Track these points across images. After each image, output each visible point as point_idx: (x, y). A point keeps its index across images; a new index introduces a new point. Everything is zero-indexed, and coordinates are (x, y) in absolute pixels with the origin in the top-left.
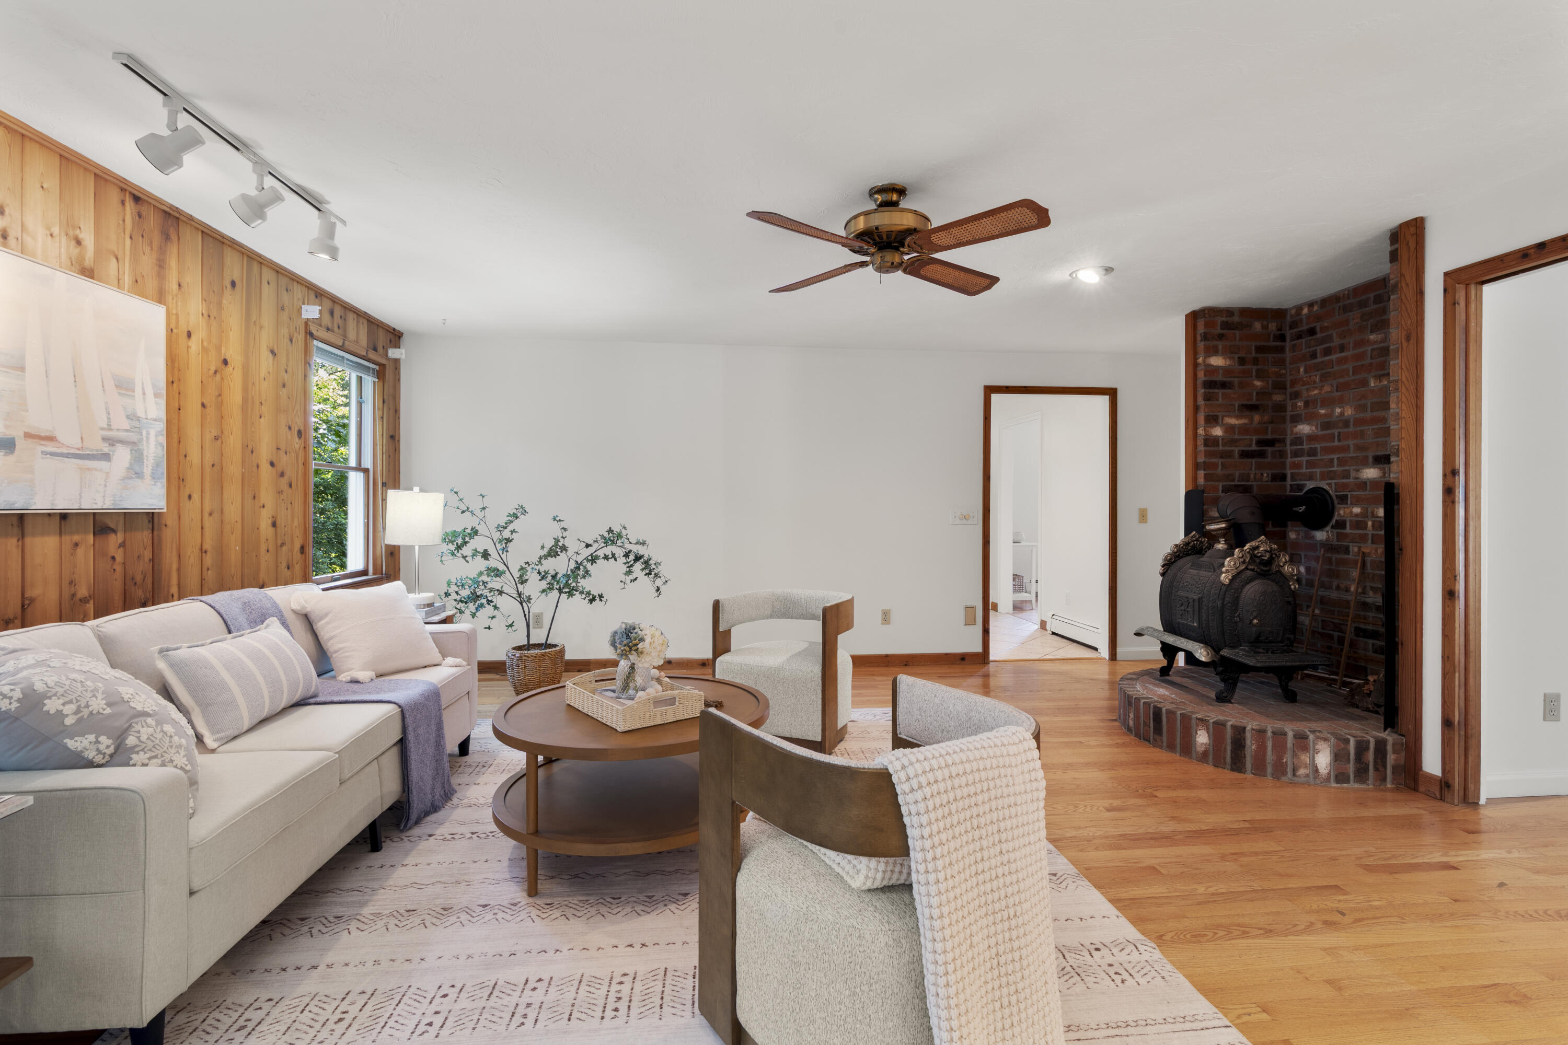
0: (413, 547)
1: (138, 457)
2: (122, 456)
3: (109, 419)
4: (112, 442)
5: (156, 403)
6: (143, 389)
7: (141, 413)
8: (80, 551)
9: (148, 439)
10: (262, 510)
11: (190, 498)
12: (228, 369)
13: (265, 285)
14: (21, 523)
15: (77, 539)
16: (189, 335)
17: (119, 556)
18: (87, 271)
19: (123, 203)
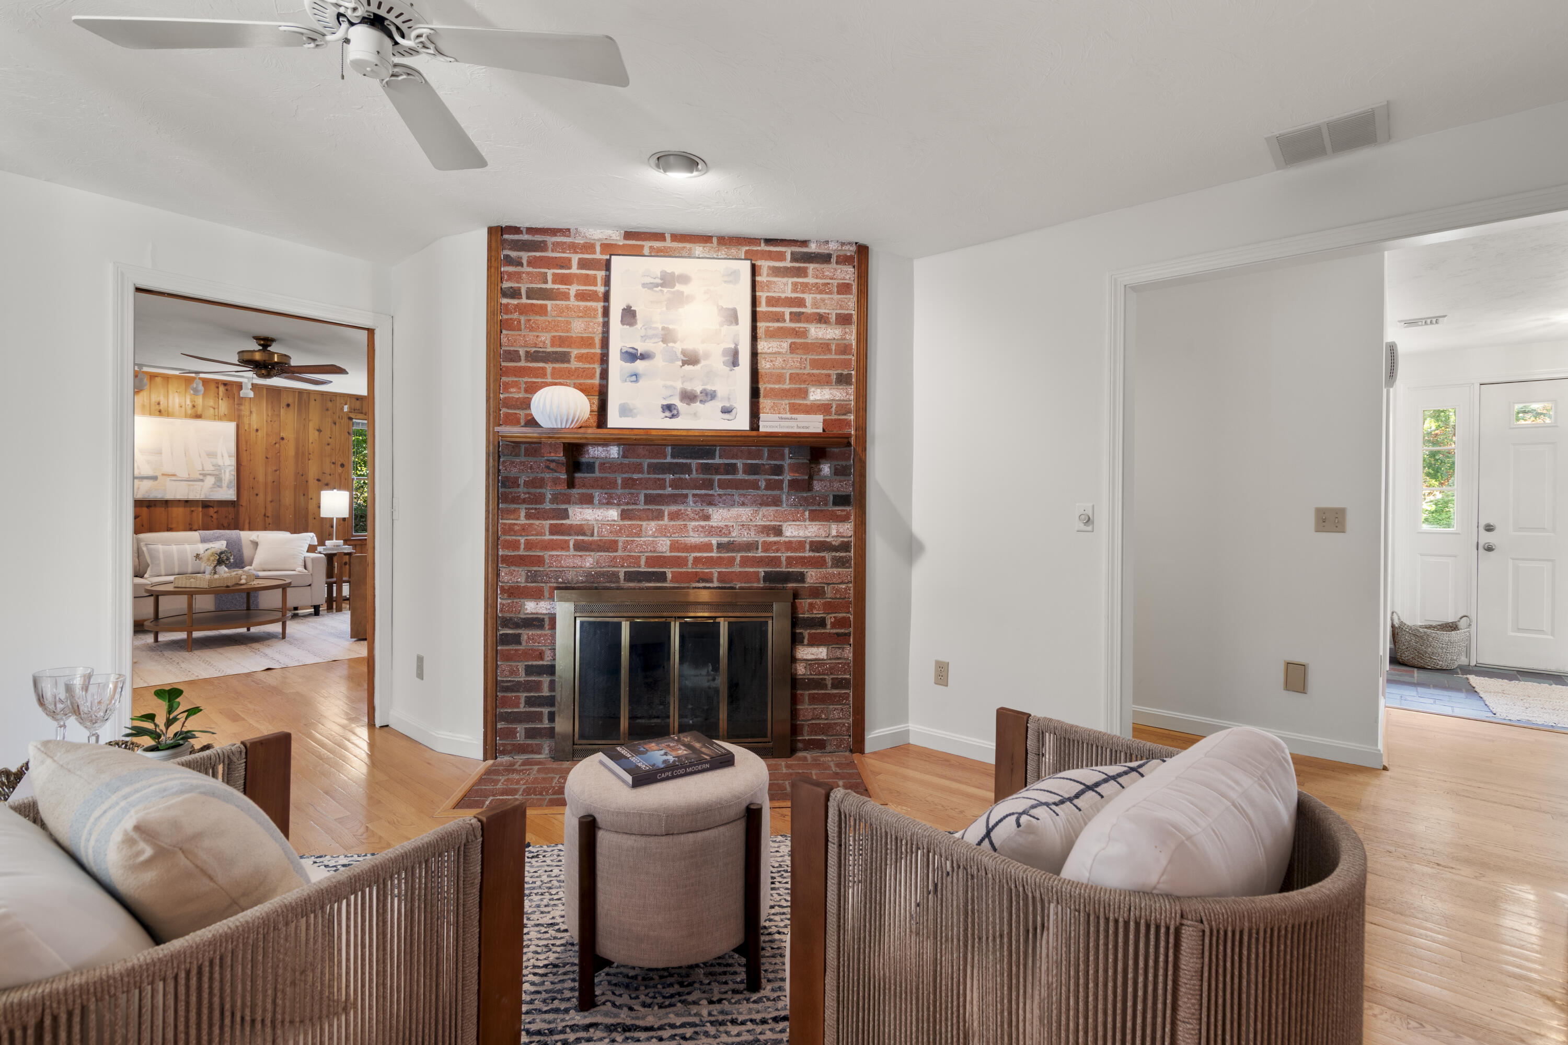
0: (333, 519)
1: (219, 479)
2: (210, 481)
3: (203, 467)
4: (205, 475)
5: (230, 459)
6: (222, 455)
7: (220, 463)
8: (195, 514)
9: (224, 473)
10: (310, 501)
11: (257, 495)
12: (285, 441)
13: (312, 403)
14: (166, 503)
15: (192, 509)
16: (257, 430)
17: (215, 516)
18: (198, 416)
19: (218, 387)
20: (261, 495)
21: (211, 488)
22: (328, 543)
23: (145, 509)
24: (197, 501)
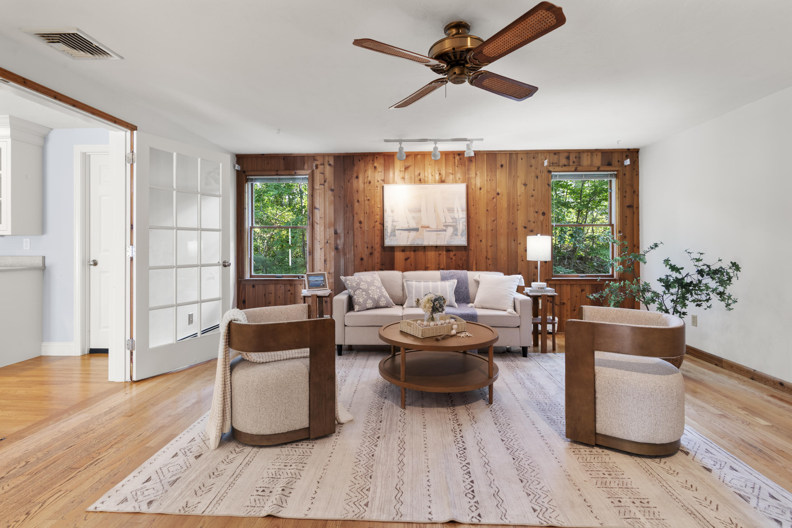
0: (537, 262)
1: (456, 229)
2: (450, 230)
3: (445, 220)
4: (447, 226)
5: (462, 213)
6: (457, 210)
7: (456, 217)
8: (441, 256)
9: (459, 224)
10: (519, 245)
11: (481, 241)
12: (500, 196)
13: (519, 160)
14: (424, 248)
15: (440, 252)
16: (480, 189)
17: (454, 258)
18: (442, 181)
19: (454, 158)
20: (484, 241)
21: (451, 236)
22: (533, 284)
23: (412, 253)
24: (442, 247)
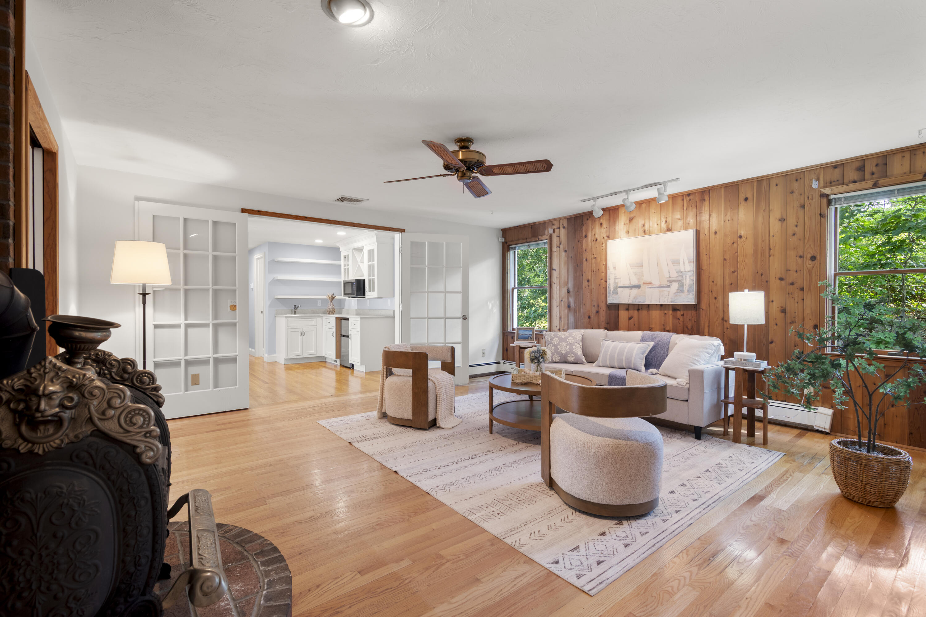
0: (744, 325)
1: (681, 285)
2: (675, 286)
3: (669, 274)
4: (671, 282)
5: (690, 265)
6: (684, 262)
7: (682, 270)
8: (667, 316)
9: (686, 278)
10: (771, 303)
11: (715, 298)
12: (743, 239)
14: (648, 307)
15: (666, 312)
16: (716, 233)
17: (681, 319)
18: (669, 230)
19: (683, 200)
20: (719, 298)
21: (675, 293)
22: (736, 354)
23: (636, 311)
24: (668, 305)
